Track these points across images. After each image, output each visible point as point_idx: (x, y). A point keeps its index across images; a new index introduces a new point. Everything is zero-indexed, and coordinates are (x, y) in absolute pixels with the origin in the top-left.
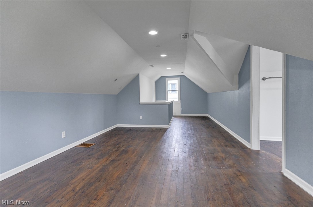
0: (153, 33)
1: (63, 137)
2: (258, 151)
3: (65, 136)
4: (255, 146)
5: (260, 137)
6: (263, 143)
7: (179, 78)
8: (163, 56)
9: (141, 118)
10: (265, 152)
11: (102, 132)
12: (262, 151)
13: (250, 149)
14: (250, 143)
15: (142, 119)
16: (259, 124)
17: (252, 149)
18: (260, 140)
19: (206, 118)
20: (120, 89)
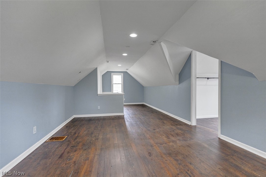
0: (133, 35)
1: (34, 133)
2: (196, 126)
3: (36, 132)
4: (194, 123)
5: (197, 117)
6: (198, 120)
7: (122, 74)
8: (125, 55)
9: (99, 107)
10: (200, 126)
11: (63, 124)
12: (198, 126)
13: (191, 125)
14: (191, 122)
15: (99, 109)
16: (196, 108)
17: (192, 125)
18: (197, 118)
19: (143, 106)
20: (78, 81)
